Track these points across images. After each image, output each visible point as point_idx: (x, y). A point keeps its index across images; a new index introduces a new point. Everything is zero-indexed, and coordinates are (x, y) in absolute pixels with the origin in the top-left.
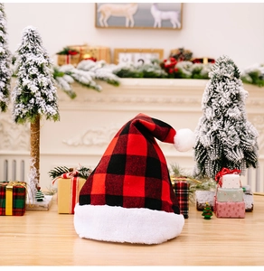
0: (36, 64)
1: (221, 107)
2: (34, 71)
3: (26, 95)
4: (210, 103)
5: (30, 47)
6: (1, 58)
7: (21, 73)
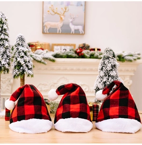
0: (23, 51)
1: (107, 71)
2: (23, 54)
3: (19, 65)
4: (102, 69)
5: (20, 43)
6: (7, 48)
7: (17, 55)
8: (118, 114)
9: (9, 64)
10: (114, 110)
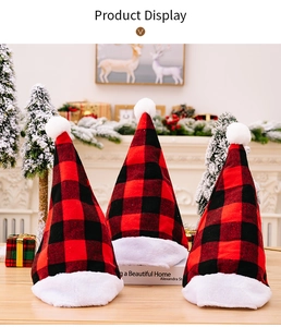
0: (45, 121)
2: (43, 127)
3: (36, 150)
4: (212, 159)
7: (31, 129)
9: (15, 148)
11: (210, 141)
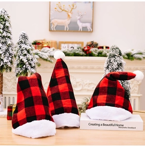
0: (26, 49)
1: (113, 69)
2: (25, 52)
5: (23, 41)
6: (9, 46)
7: (19, 53)
8: (105, 102)
10: (102, 98)
11: (106, 59)
